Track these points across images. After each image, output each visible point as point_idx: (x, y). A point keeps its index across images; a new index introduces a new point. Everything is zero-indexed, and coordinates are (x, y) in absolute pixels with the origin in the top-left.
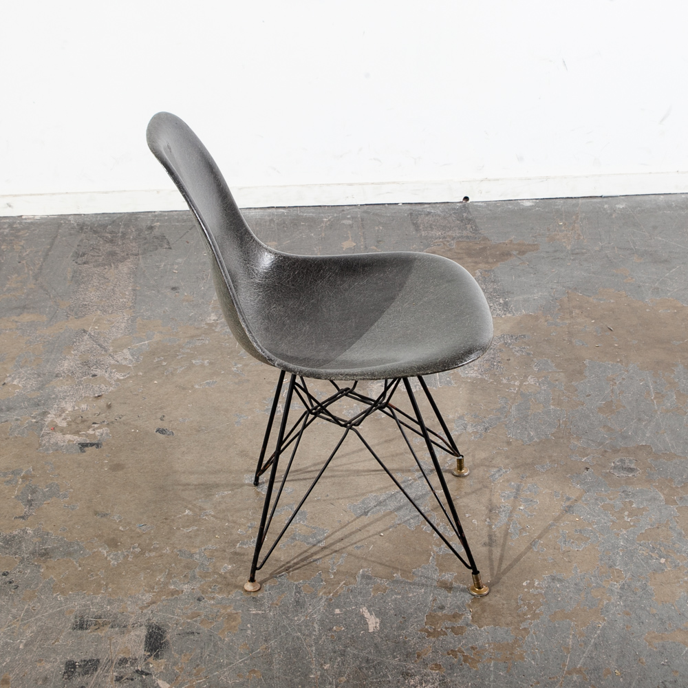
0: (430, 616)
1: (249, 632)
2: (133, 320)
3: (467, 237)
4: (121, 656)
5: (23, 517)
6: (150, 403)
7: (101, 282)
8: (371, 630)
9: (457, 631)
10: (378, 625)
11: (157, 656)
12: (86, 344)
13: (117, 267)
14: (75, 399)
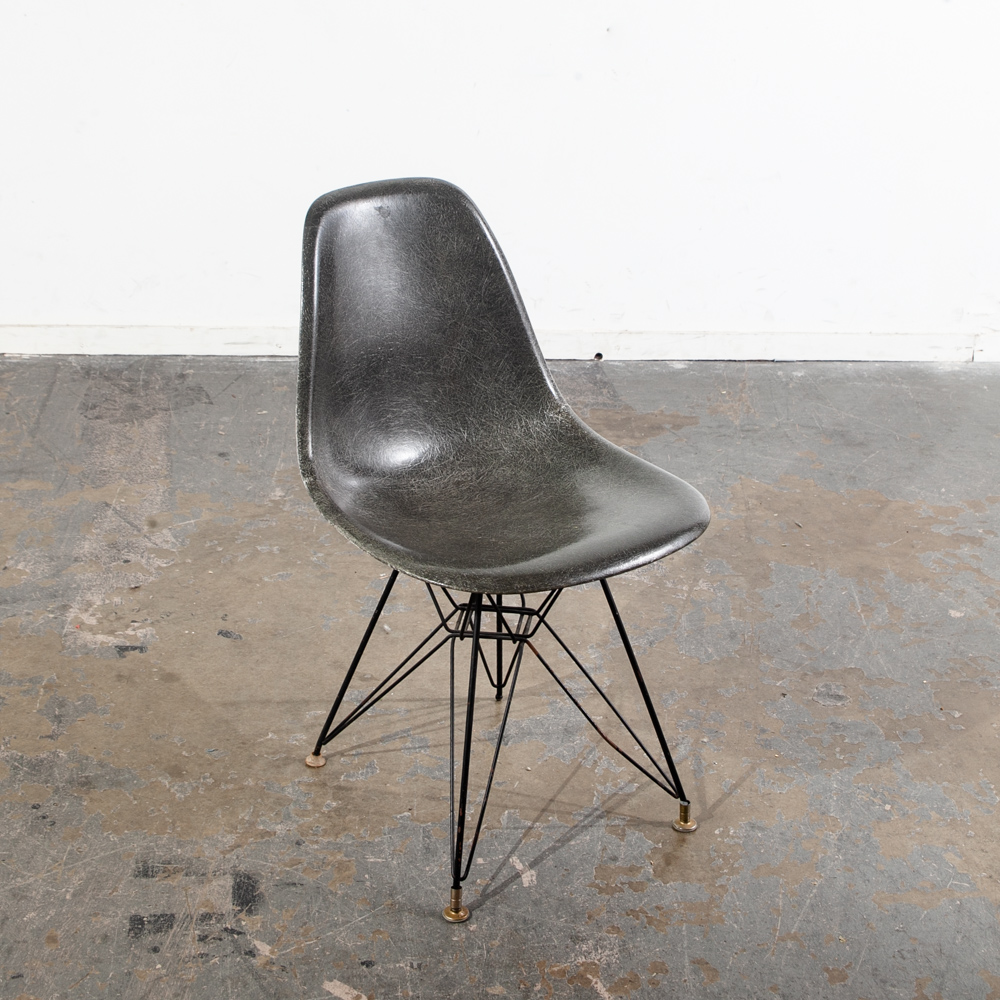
0: (599, 868)
1: (368, 884)
2: (172, 492)
3: (604, 404)
4: (203, 910)
5: (51, 737)
6: (205, 598)
7: (122, 442)
8: (526, 885)
9: (636, 887)
10: (534, 878)
11: (250, 912)
12: (110, 520)
13: (142, 425)
14: (104, 591)
